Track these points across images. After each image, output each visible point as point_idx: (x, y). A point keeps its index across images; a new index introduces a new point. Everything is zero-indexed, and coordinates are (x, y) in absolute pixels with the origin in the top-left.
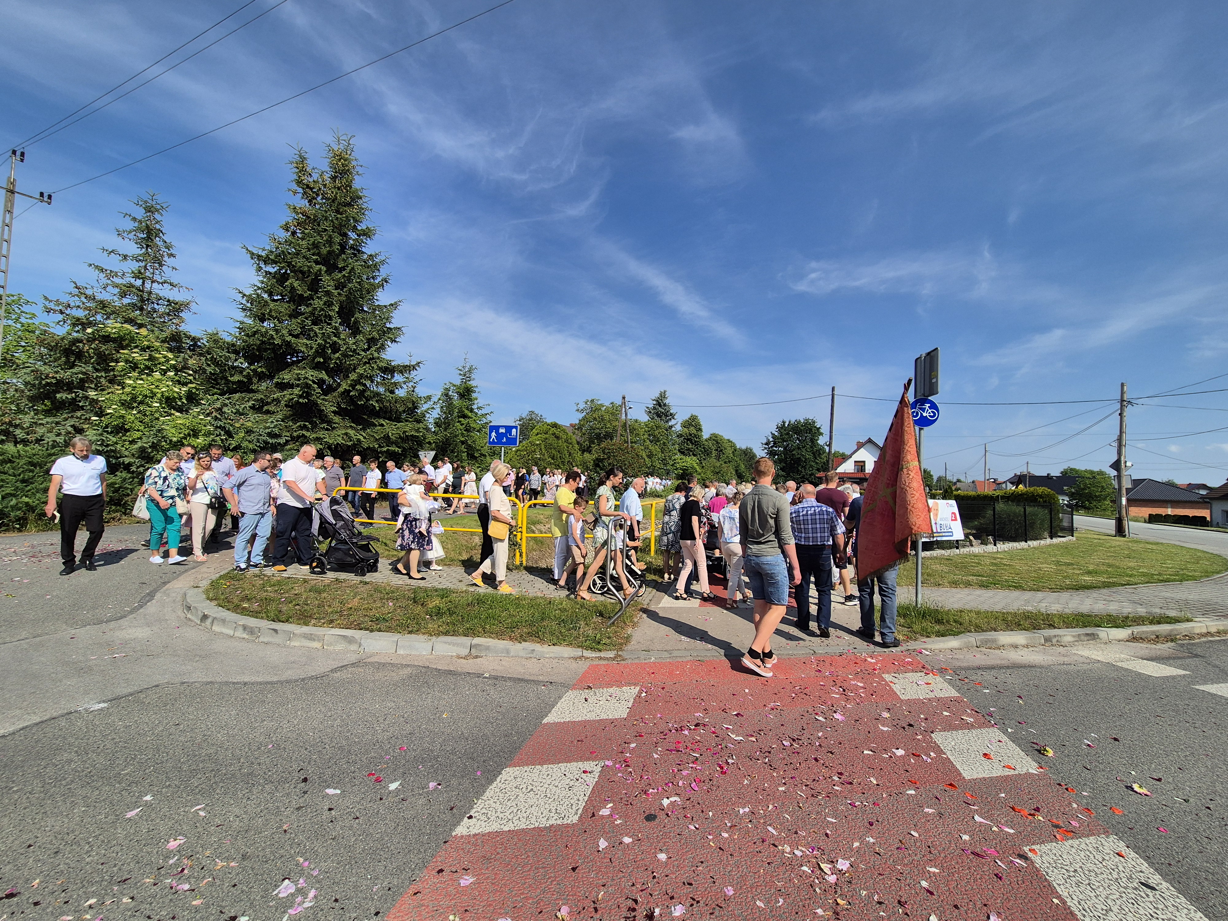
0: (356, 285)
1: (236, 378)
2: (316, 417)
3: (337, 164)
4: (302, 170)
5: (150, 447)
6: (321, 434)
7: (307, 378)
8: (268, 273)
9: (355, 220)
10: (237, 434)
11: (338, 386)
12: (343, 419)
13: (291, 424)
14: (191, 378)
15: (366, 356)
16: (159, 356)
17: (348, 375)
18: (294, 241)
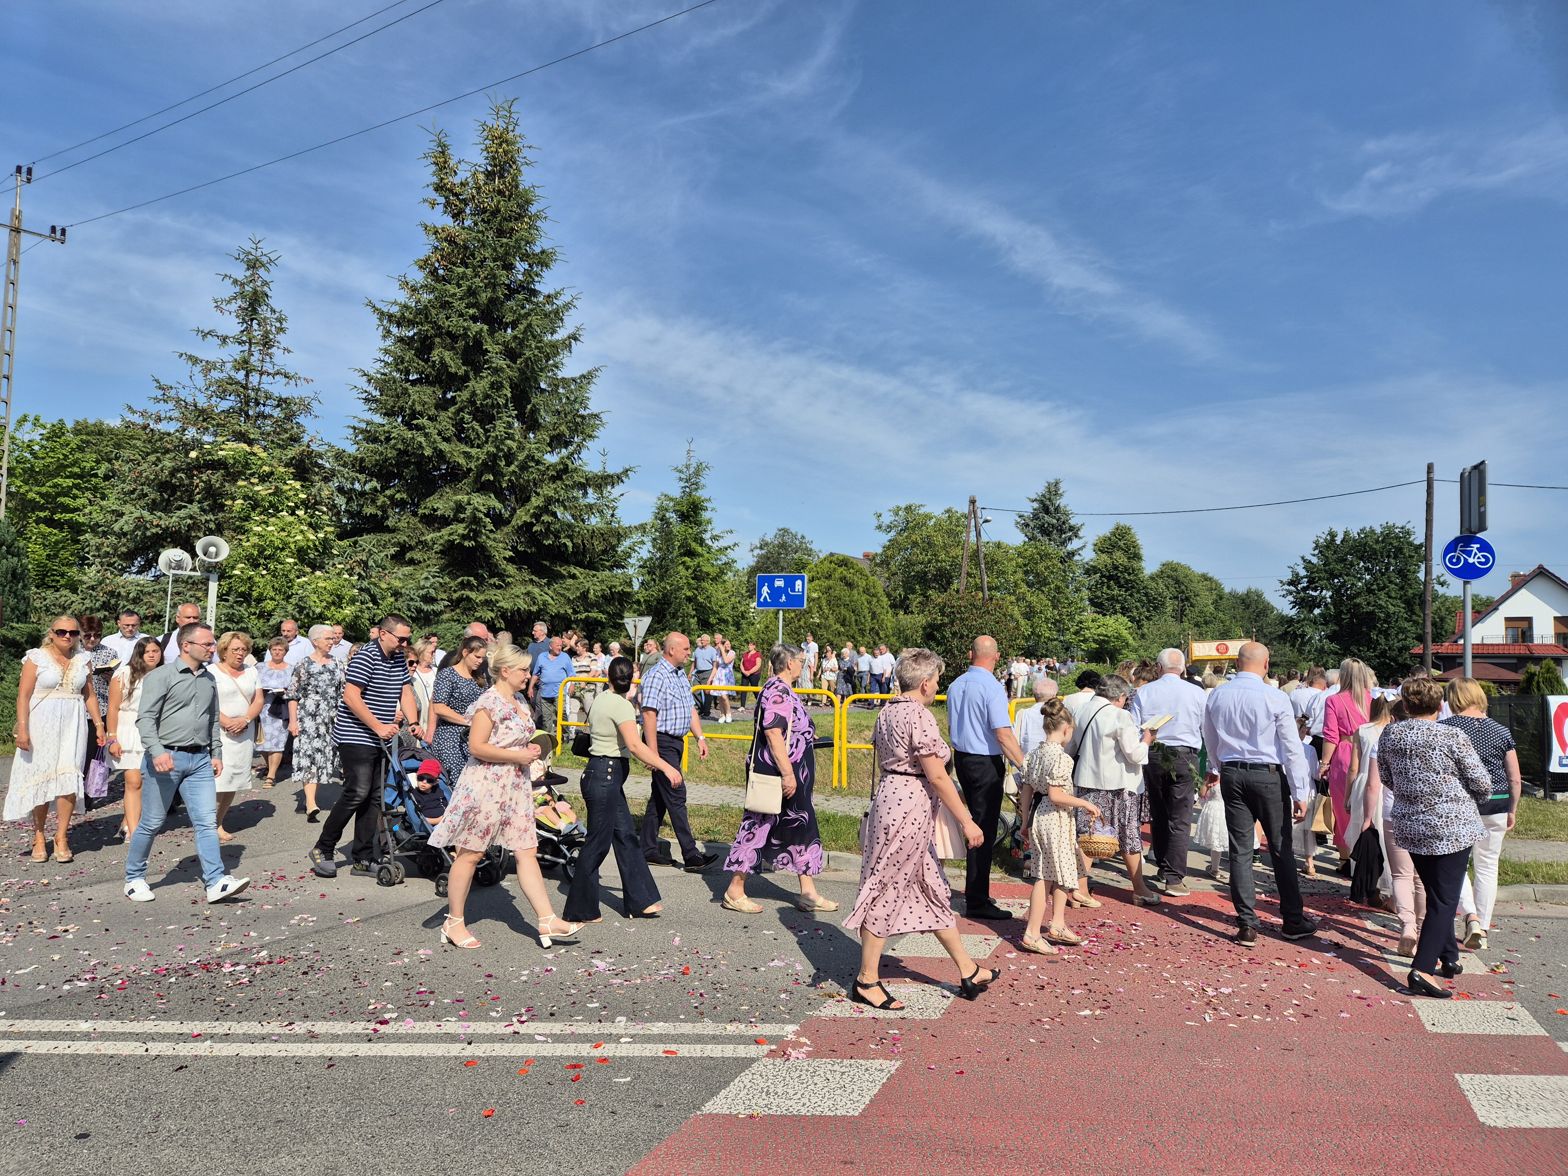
0: (536, 352)
1: (369, 510)
2: (482, 568)
4: (444, 169)
6: (492, 594)
7: (476, 509)
8: (401, 340)
9: (528, 242)
10: (383, 599)
11: (512, 516)
12: (520, 569)
13: (447, 580)
14: (327, 518)
15: (554, 466)
16: (286, 488)
17: (528, 499)
18: (439, 286)
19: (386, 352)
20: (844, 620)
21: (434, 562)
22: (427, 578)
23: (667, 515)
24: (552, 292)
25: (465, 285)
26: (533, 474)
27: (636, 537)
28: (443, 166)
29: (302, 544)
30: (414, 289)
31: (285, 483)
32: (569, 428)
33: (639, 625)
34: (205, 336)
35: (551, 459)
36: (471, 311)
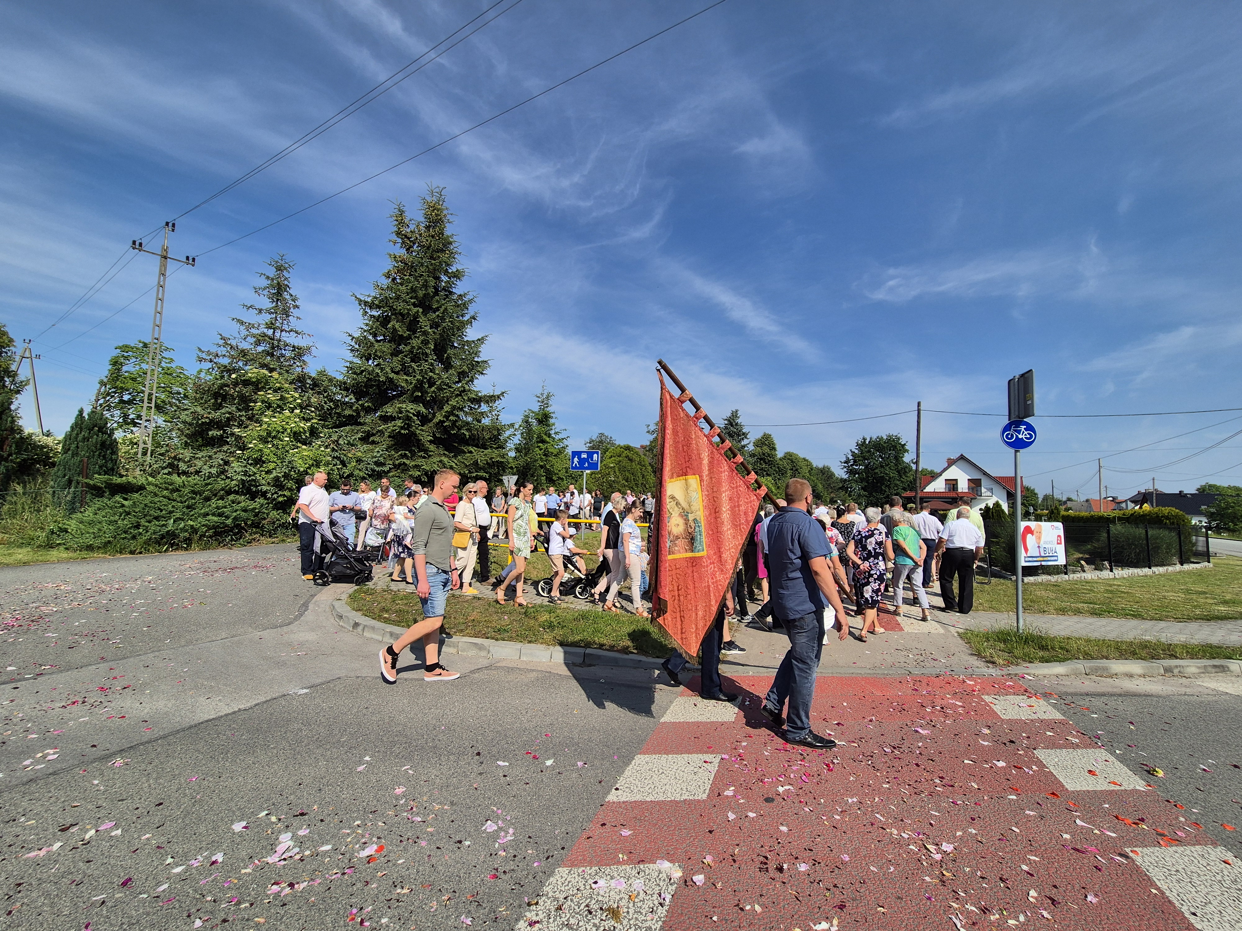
0: (449, 324)
1: (347, 412)
2: (415, 446)
3: (431, 215)
4: (401, 223)
5: (283, 476)
6: (419, 462)
7: (408, 411)
8: (372, 317)
9: (448, 265)
10: (350, 463)
11: (432, 417)
12: (437, 447)
13: (394, 453)
14: (314, 414)
16: (290, 396)
17: (442, 407)
18: (395, 286)
20: (628, 478)
22: (378, 452)
23: (530, 420)
24: (463, 294)
26: (445, 393)
27: (510, 431)
29: (296, 429)
30: (382, 289)
31: (289, 394)
32: (468, 368)
33: (511, 481)
34: (248, 308)
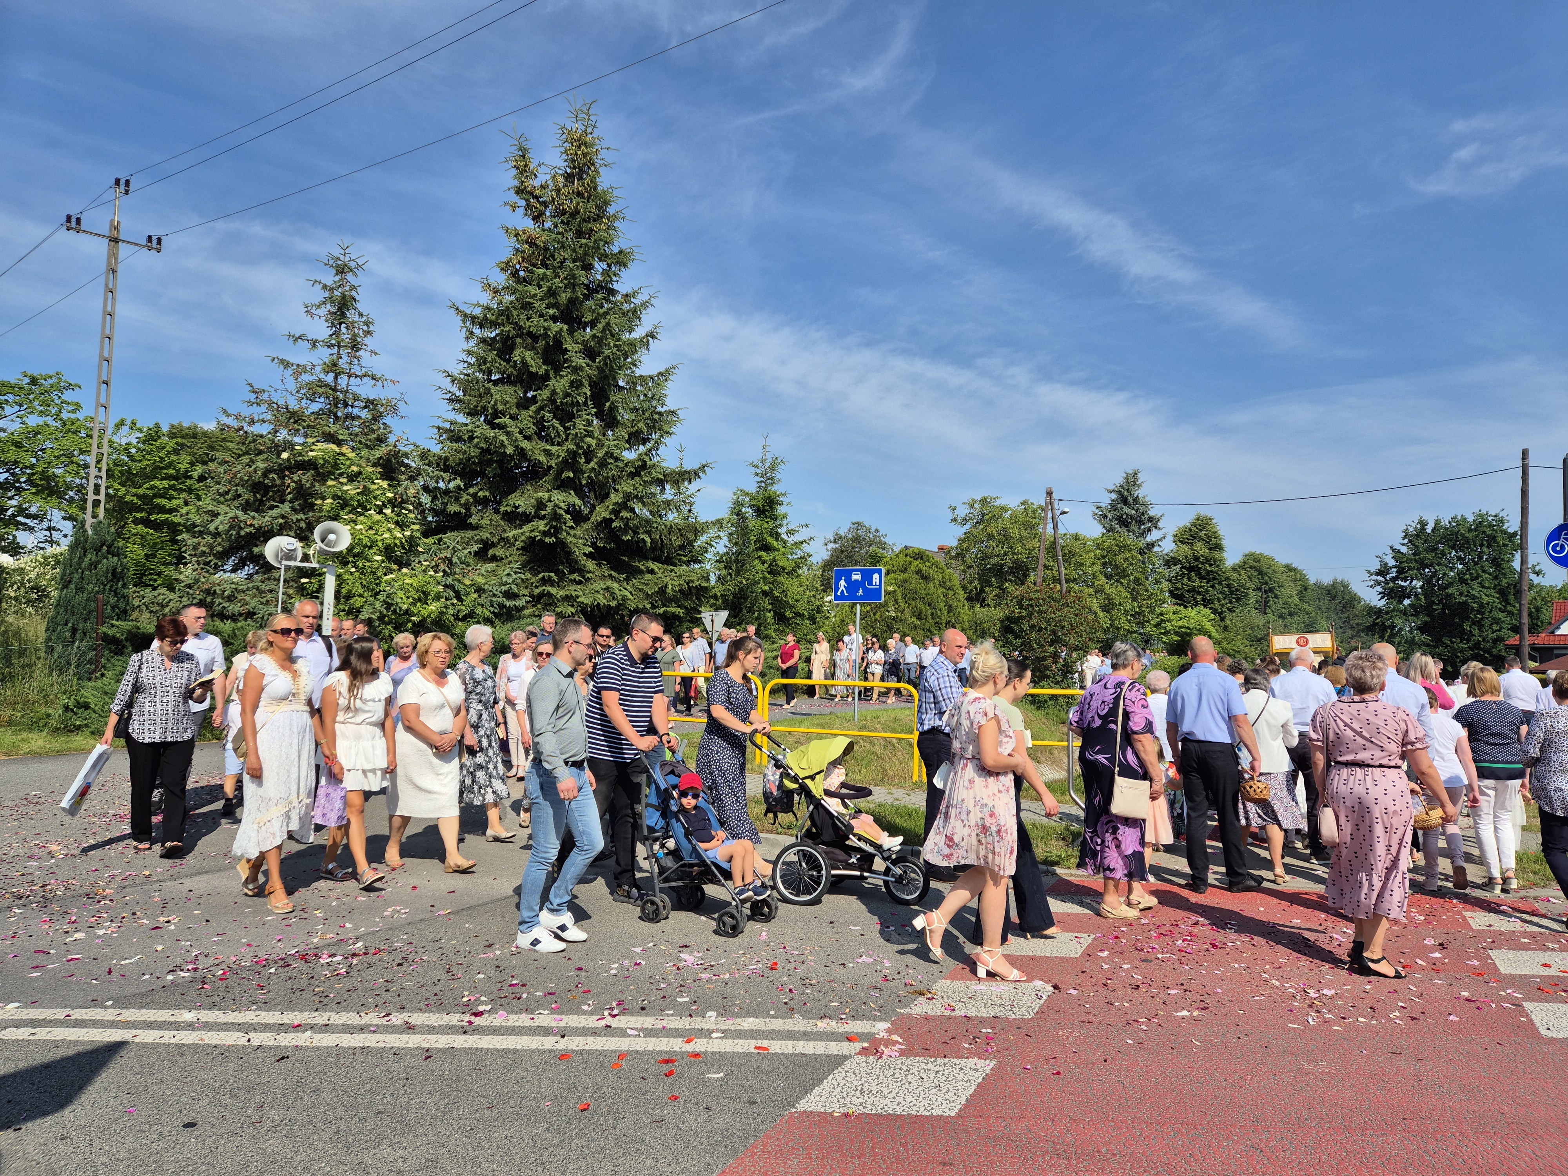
1: (453, 508)
3: (575, 153)
8: (483, 341)
9: (606, 243)
10: (467, 595)
11: (591, 512)
12: (599, 565)
14: (413, 516)
15: (632, 462)
16: (376, 487)
17: (607, 496)
18: (520, 287)
19: (469, 353)
20: (920, 613)
21: (516, 558)
22: (509, 575)
23: (743, 510)
24: (630, 291)
25: (545, 285)
26: (611, 471)
27: (712, 532)
28: (523, 170)
29: (389, 542)
30: (496, 291)
31: (373, 483)
32: (647, 425)
33: (716, 619)
34: (296, 340)
35: (630, 455)
36: (552, 312)
